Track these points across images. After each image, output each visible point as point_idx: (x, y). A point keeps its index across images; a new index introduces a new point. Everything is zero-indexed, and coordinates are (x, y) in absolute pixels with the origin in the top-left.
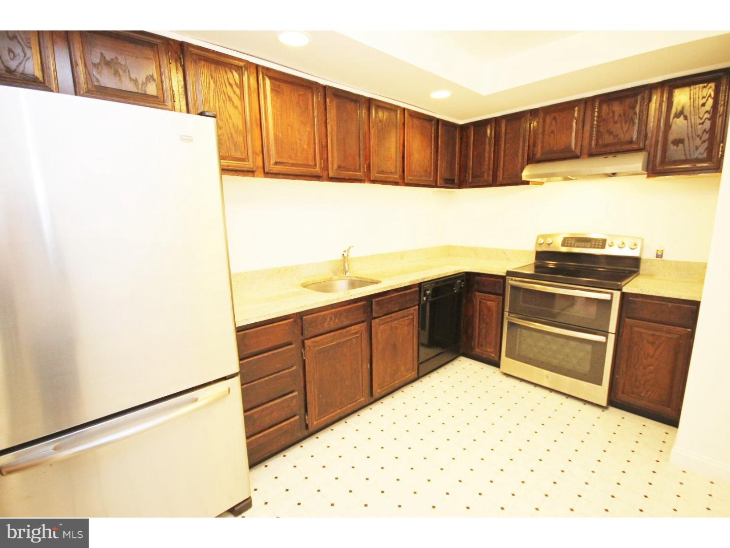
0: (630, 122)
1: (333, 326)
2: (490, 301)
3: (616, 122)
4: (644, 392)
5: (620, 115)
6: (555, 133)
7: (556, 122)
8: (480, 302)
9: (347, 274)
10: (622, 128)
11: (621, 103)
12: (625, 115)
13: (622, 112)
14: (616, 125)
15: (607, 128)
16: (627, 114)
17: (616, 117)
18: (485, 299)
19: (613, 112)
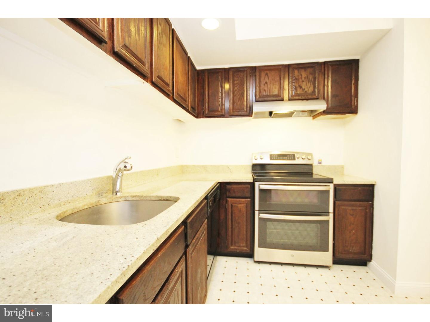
0: (311, 83)
2: (240, 203)
3: (303, 81)
4: (351, 248)
5: (305, 78)
6: (268, 83)
7: (268, 77)
8: (232, 206)
9: (118, 194)
10: (307, 85)
11: (305, 70)
12: (308, 78)
13: (306, 75)
14: (303, 83)
15: (299, 84)
16: (309, 77)
17: (303, 79)
18: (236, 203)
19: (301, 75)
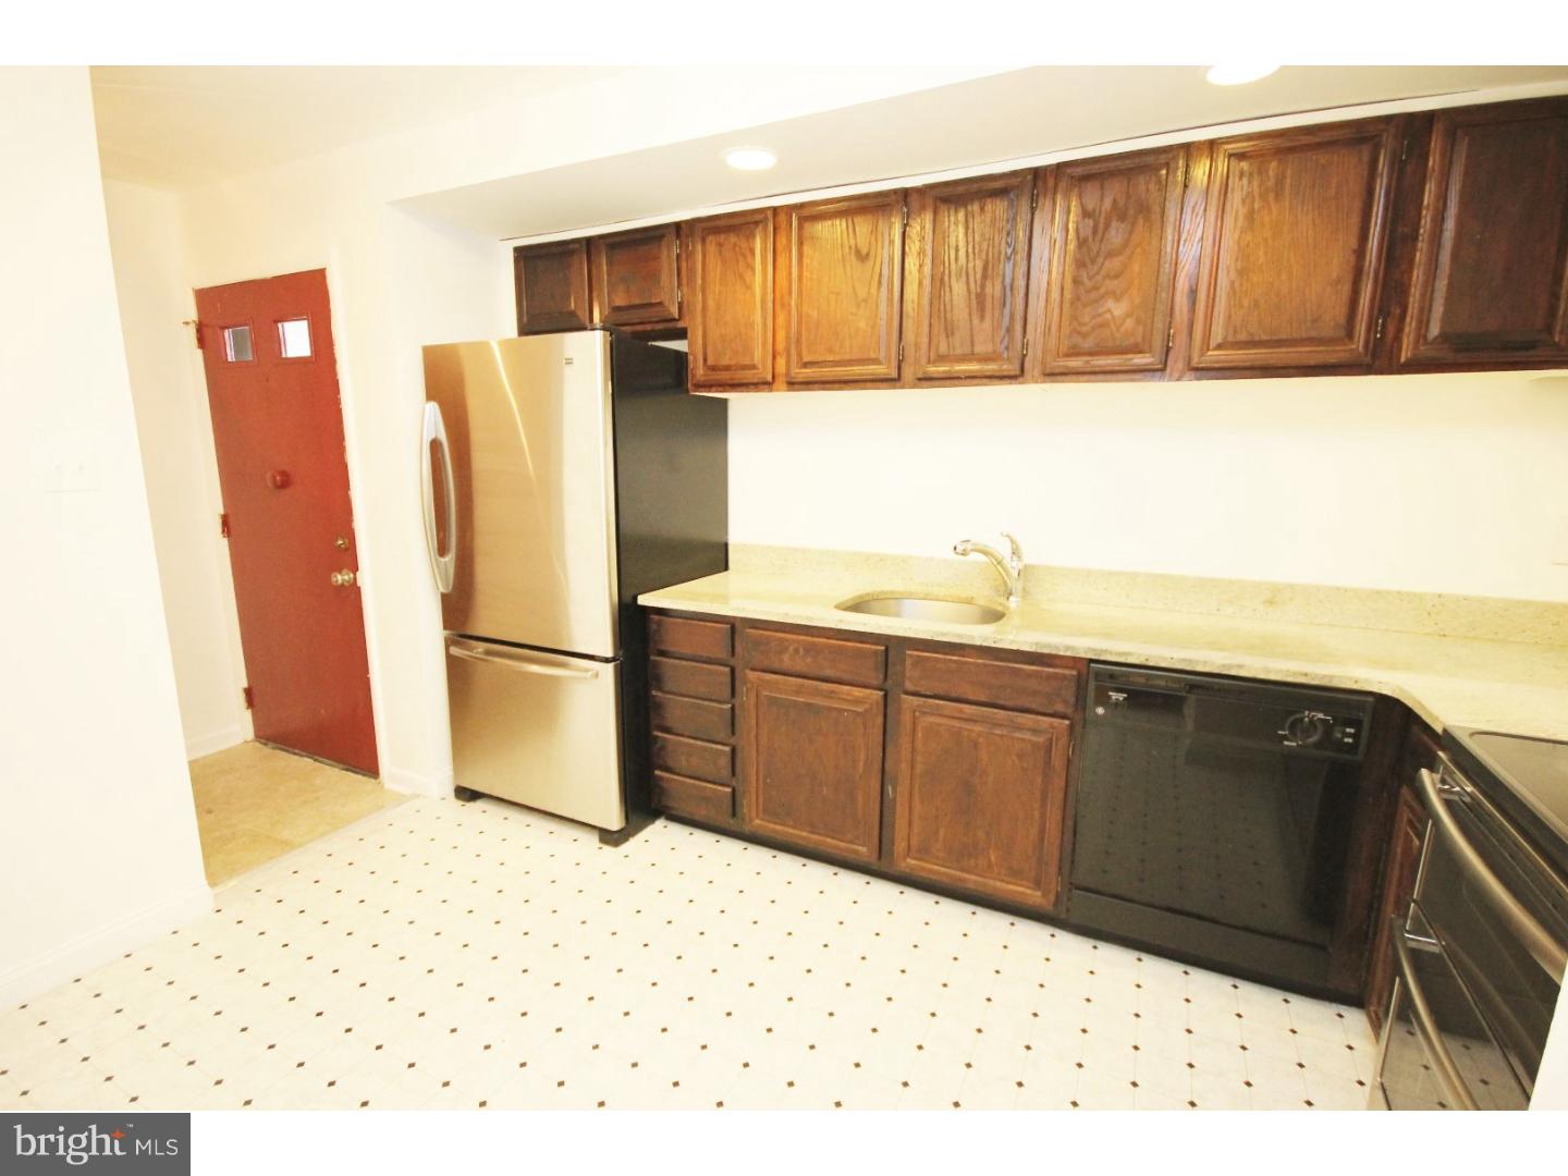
1: (800, 666)
